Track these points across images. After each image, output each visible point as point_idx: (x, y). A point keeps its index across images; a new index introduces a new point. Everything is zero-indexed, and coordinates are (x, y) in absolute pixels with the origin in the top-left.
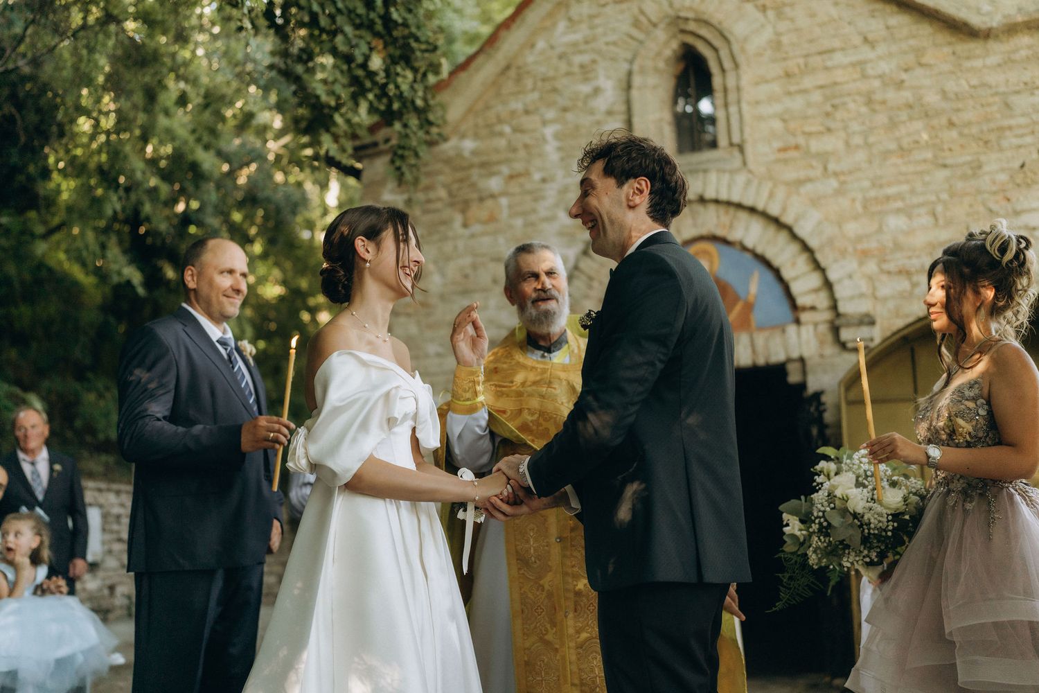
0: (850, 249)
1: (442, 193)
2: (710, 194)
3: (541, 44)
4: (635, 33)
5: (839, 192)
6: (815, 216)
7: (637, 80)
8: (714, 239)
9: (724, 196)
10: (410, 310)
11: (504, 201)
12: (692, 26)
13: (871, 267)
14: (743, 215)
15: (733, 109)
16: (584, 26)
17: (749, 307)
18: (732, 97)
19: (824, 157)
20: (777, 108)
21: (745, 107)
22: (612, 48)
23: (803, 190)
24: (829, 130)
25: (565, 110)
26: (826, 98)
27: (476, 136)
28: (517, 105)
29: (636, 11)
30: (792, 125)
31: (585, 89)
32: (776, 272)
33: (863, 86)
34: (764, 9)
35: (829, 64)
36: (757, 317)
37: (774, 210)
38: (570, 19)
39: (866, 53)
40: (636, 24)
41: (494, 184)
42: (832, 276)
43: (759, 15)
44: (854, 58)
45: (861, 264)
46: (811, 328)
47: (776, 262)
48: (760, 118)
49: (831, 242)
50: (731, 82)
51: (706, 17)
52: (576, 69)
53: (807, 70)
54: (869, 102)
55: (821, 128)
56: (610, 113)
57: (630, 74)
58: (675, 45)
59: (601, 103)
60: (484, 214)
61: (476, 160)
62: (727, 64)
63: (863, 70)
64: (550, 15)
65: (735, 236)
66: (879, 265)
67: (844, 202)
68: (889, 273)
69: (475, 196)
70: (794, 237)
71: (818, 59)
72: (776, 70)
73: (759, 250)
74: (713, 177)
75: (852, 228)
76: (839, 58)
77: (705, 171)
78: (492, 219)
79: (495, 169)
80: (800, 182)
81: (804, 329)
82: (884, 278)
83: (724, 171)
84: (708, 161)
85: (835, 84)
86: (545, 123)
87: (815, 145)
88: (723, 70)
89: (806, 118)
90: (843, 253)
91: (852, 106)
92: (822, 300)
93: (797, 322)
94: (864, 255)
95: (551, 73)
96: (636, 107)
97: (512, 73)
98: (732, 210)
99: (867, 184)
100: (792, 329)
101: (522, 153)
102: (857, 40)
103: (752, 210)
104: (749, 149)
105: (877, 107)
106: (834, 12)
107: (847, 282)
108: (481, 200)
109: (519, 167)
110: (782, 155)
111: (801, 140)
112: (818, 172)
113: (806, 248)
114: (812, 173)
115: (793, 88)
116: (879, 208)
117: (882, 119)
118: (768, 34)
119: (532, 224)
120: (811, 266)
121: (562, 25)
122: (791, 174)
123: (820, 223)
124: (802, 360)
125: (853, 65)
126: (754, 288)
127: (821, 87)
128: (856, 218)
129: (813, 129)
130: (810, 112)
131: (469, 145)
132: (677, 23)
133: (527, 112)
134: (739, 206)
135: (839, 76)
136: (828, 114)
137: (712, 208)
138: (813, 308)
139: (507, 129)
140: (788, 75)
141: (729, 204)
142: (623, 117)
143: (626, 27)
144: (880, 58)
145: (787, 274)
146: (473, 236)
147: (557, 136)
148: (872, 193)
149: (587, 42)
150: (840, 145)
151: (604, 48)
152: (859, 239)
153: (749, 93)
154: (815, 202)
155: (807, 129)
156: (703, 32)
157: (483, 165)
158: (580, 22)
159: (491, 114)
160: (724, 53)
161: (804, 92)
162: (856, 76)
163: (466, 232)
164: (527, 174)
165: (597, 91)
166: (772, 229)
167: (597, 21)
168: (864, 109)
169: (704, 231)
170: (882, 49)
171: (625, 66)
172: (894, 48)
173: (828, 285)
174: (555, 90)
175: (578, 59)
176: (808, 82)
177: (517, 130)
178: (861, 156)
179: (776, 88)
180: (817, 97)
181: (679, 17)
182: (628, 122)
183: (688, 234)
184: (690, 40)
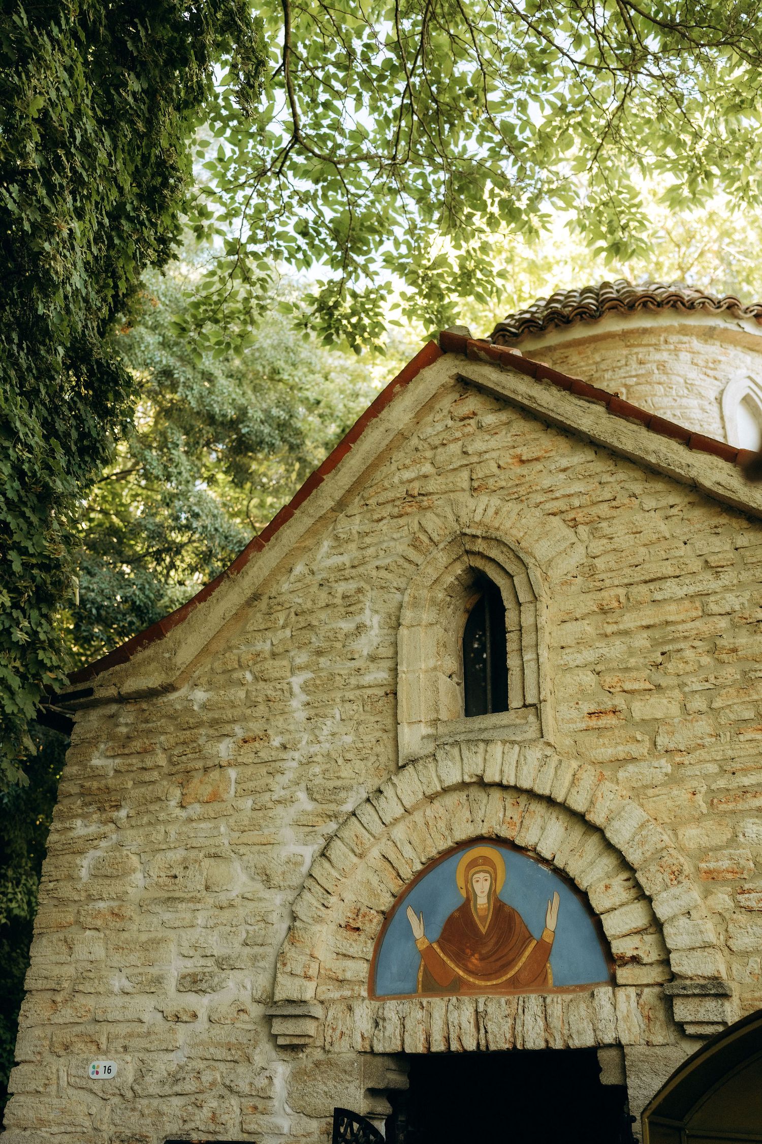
0: (688, 868)
1: (161, 759)
2: (492, 776)
3: (299, 569)
4: (413, 555)
5: (673, 780)
6: (635, 815)
7: (408, 615)
8: (498, 841)
9: (510, 779)
10: (99, 923)
11: (232, 773)
12: (480, 546)
13: (722, 899)
14: (538, 808)
15: (529, 656)
16: (353, 546)
17: (544, 950)
18: (528, 640)
19: (652, 726)
20: (589, 655)
21: (544, 653)
22: (383, 573)
23: (621, 774)
24: (658, 687)
25: (319, 653)
26: (655, 643)
27: (211, 685)
28: (262, 645)
29: (416, 527)
30: (609, 680)
31: (347, 626)
32: (583, 896)
33: (704, 627)
34: (574, 524)
35: (658, 596)
36: (555, 968)
37: (579, 804)
38: (337, 538)
39: (709, 583)
40: (415, 544)
41: (224, 749)
42: (663, 911)
43: (569, 533)
44: (691, 590)
45: (707, 893)
46: (632, 991)
47: (583, 884)
48: (566, 669)
49: (659, 854)
50: (527, 620)
51: (498, 534)
52: (338, 601)
53: (629, 605)
54: (714, 650)
55: (648, 686)
56: (373, 658)
57: (400, 608)
58: (458, 569)
59: (364, 646)
60: (206, 791)
61: (206, 716)
62: (524, 596)
63: (704, 605)
64: (312, 532)
65: (526, 838)
66: (733, 897)
67: (681, 795)
68: (750, 910)
69: (199, 764)
70: (609, 846)
71: (644, 589)
72: (589, 603)
73: (559, 863)
74: (497, 749)
75: (692, 835)
76: (671, 588)
77: (487, 742)
78: (215, 798)
79: (227, 729)
80: (620, 762)
81: (621, 993)
82: (742, 918)
83: (513, 742)
84: (495, 727)
85: (667, 623)
86: (294, 669)
87: (640, 709)
88: (519, 604)
89: (627, 669)
90: (677, 874)
91: (689, 654)
92: (647, 949)
93: (613, 982)
94: (712, 877)
95: (309, 605)
96: (404, 651)
97: (263, 605)
98: (523, 800)
99: (713, 768)
100: (604, 993)
101: (262, 709)
102: (696, 565)
103: (549, 801)
104: (548, 711)
105: (724, 657)
106: (664, 528)
107: (683, 921)
108: (206, 769)
109: (256, 727)
110: (593, 723)
111: (620, 701)
112: (642, 749)
113: (625, 865)
114: (636, 750)
115: (609, 629)
116: (731, 806)
117: (731, 673)
118: (578, 556)
119: (263, 808)
120: (633, 893)
121: (326, 544)
122: (606, 750)
123: (642, 826)
124: (618, 1045)
125: (691, 597)
126: (551, 923)
127: (648, 627)
128: (698, 819)
129: (636, 686)
130: (632, 662)
131: (200, 695)
132: (463, 543)
133: (274, 655)
134: (531, 794)
135: (672, 612)
136: (657, 665)
137: (496, 794)
138: (635, 960)
139: (249, 677)
140: (603, 611)
141: (517, 790)
142: (389, 664)
143: (402, 547)
144: (726, 589)
145: (599, 902)
146: (190, 820)
147: (305, 688)
148: (722, 783)
149: (353, 567)
150: (675, 710)
151: (374, 573)
152: (704, 853)
153: (551, 634)
154: (638, 793)
155: (628, 686)
156: (494, 553)
157: (215, 723)
158: (348, 541)
159: (232, 656)
160: (520, 580)
161: (626, 633)
162: (694, 614)
163: (183, 814)
164: (264, 737)
165: (360, 629)
166: (577, 833)
167: (368, 540)
168: (706, 660)
169: (484, 830)
170: (729, 577)
171: (398, 597)
172: (745, 576)
173: (656, 925)
174: (310, 626)
175: (341, 588)
176: (630, 621)
177: (260, 678)
178: (703, 726)
179: (588, 628)
180: (641, 641)
181: (465, 534)
182: (395, 671)
183: (463, 832)
184: (478, 563)
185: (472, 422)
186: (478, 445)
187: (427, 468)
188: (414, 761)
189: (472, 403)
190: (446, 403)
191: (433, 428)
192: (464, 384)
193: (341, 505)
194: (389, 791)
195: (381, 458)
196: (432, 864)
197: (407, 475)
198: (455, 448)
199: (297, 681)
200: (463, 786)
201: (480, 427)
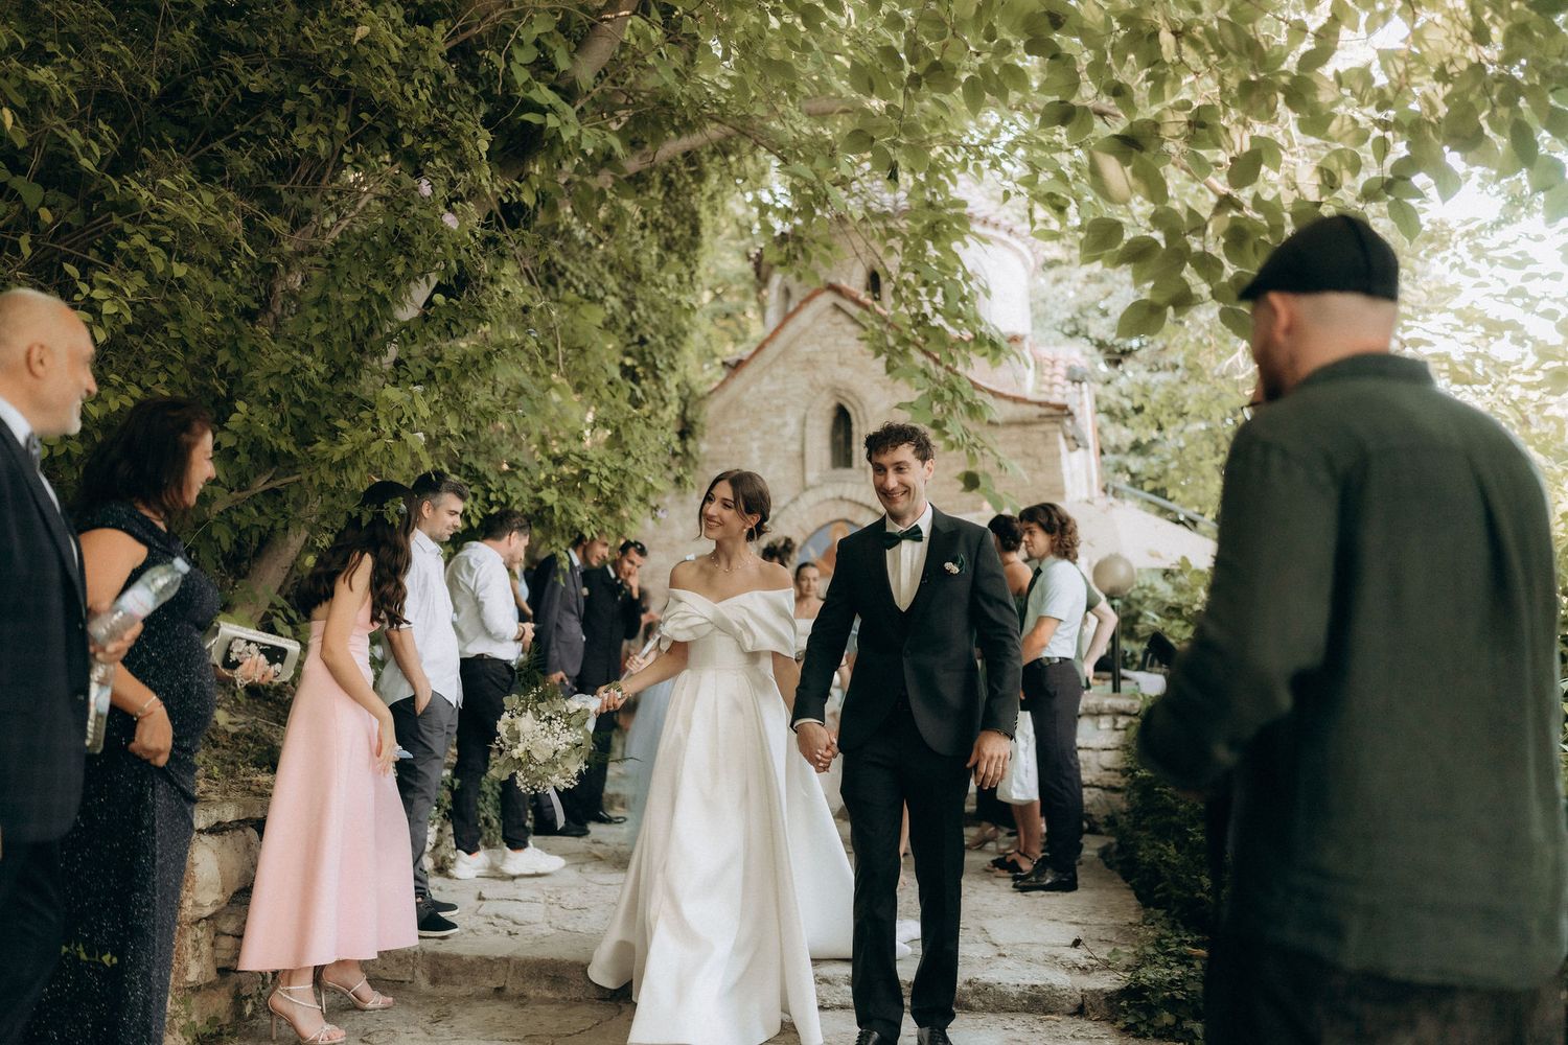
2: (846, 495)
3: (753, 389)
4: (811, 391)
7: (809, 422)
8: (847, 521)
9: (854, 498)
12: (843, 394)
14: (864, 510)
16: (780, 382)
22: (796, 399)
25: (765, 433)
28: (735, 425)
29: (812, 377)
31: (778, 421)
38: (772, 377)
40: (811, 386)
51: (851, 389)
52: (773, 408)
56: (792, 439)
57: (805, 417)
58: (833, 404)
59: (787, 432)
62: (862, 420)
65: (858, 521)
74: (849, 485)
77: (845, 482)
83: (856, 483)
84: (848, 476)
86: (752, 439)
88: (859, 423)
95: (758, 409)
96: (808, 438)
97: (734, 406)
98: (858, 506)
103: (869, 507)
121: (766, 379)
132: (835, 391)
133: (742, 431)
134: (862, 505)
137: (847, 504)
139: (729, 440)
141: (856, 503)
142: (800, 443)
143: (805, 387)
147: (759, 448)
149: (781, 392)
151: (791, 397)
156: (848, 397)
158: (778, 379)
160: (860, 413)
165: (785, 425)
167: (788, 380)
169: (841, 517)
171: (802, 411)
174: (760, 420)
175: (775, 402)
181: (836, 387)
182: (803, 446)
183: (833, 517)
184: (842, 402)
185: (840, 327)
186: (844, 340)
187: (818, 348)
188: (813, 487)
189: (840, 317)
190: (828, 313)
191: (821, 327)
192: (837, 308)
193: (775, 360)
194: (801, 499)
195: (796, 339)
196: (820, 529)
197: (808, 349)
198: (831, 340)
199: (755, 445)
200: (833, 499)
201: (844, 330)
